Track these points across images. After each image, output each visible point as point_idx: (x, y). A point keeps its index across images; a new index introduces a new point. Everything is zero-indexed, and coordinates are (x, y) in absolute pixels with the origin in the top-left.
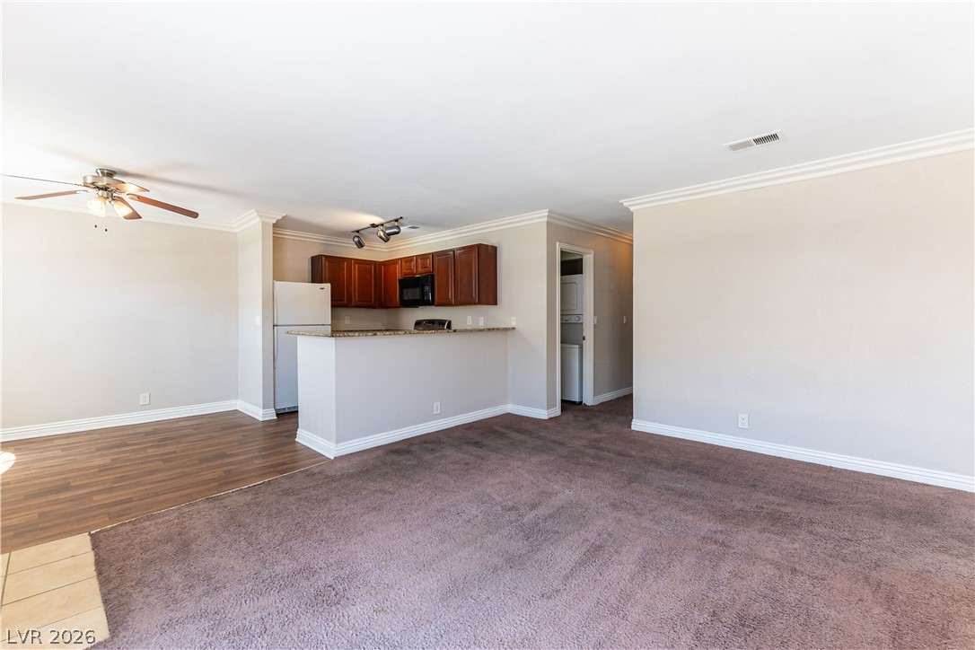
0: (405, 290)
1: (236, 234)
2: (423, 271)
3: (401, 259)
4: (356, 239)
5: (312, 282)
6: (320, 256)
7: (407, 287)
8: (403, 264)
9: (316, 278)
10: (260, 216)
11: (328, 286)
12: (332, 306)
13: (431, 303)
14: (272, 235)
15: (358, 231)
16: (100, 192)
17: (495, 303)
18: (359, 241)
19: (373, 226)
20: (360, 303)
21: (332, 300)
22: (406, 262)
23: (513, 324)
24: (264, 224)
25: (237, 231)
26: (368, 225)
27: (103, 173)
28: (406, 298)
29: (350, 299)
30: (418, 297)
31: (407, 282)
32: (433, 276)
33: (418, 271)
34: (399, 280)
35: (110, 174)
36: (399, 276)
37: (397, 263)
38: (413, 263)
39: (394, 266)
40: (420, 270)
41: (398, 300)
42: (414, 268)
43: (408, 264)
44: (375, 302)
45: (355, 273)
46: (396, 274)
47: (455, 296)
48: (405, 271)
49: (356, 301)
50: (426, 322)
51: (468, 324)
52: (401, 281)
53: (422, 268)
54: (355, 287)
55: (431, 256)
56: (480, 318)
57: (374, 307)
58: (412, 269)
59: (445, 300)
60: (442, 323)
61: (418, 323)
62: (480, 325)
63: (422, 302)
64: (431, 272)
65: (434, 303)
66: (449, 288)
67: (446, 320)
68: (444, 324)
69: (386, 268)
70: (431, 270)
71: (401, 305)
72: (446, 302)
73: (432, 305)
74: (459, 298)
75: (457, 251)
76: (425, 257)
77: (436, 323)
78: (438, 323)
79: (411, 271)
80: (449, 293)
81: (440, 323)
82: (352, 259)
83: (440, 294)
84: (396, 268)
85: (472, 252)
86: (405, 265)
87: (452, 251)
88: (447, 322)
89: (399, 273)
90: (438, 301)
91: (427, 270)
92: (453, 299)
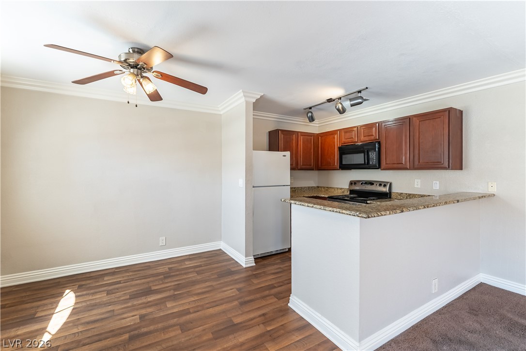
0: (344, 156)
1: (221, 115)
3: (340, 130)
4: (310, 114)
6: (277, 131)
7: (347, 153)
8: (343, 134)
9: (273, 146)
10: (245, 96)
13: (378, 166)
14: (252, 116)
15: (310, 108)
16: (132, 70)
17: (461, 169)
18: (311, 116)
19: (330, 100)
20: (304, 167)
22: (346, 132)
23: (492, 189)
24: (247, 102)
25: (222, 113)
26: (325, 100)
27: (134, 51)
28: (344, 163)
30: (362, 162)
31: (344, 150)
32: (379, 143)
33: (360, 140)
34: (339, 148)
35: (141, 51)
36: (337, 144)
37: (337, 134)
38: (354, 134)
39: (332, 136)
40: (362, 138)
41: (337, 164)
42: (355, 137)
43: (348, 134)
44: (313, 165)
45: (301, 143)
46: (334, 143)
47: (411, 160)
48: (343, 140)
49: (300, 164)
50: (363, 183)
51: (416, 186)
52: (340, 149)
53: (364, 136)
54: (300, 154)
55: (377, 125)
56: (434, 182)
57: (312, 169)
58: (352, 138)
59: (396, 165)
60: (383, 185)
61: (352, 183)
62: (434, 188)
63: (366, 166)
64: (377, 139)
65: (380, 167)
66: (402, 154)
67: (388, 182)
68: (385, 186)
69: (323, 138)
70: (378, 138)
71: (340, 168)
72: (398, 167)
73: (378, 169)
74: (416, 163)
75: (414, 118)
76: (369, 126)
77: (375, 184)
78: (378, 185)
79: (352, 139)
80: (402, 159)
81: (380, 185)
82: (298, 132)
83: (388, 160)
84: (334, 138)
85: (440, 118)
86: (345, 135)
87: (407, 118)
88: (389, 184)
89: (337, 141)
90: (386, 165)
91: (373, 138)
92: (408, 164)
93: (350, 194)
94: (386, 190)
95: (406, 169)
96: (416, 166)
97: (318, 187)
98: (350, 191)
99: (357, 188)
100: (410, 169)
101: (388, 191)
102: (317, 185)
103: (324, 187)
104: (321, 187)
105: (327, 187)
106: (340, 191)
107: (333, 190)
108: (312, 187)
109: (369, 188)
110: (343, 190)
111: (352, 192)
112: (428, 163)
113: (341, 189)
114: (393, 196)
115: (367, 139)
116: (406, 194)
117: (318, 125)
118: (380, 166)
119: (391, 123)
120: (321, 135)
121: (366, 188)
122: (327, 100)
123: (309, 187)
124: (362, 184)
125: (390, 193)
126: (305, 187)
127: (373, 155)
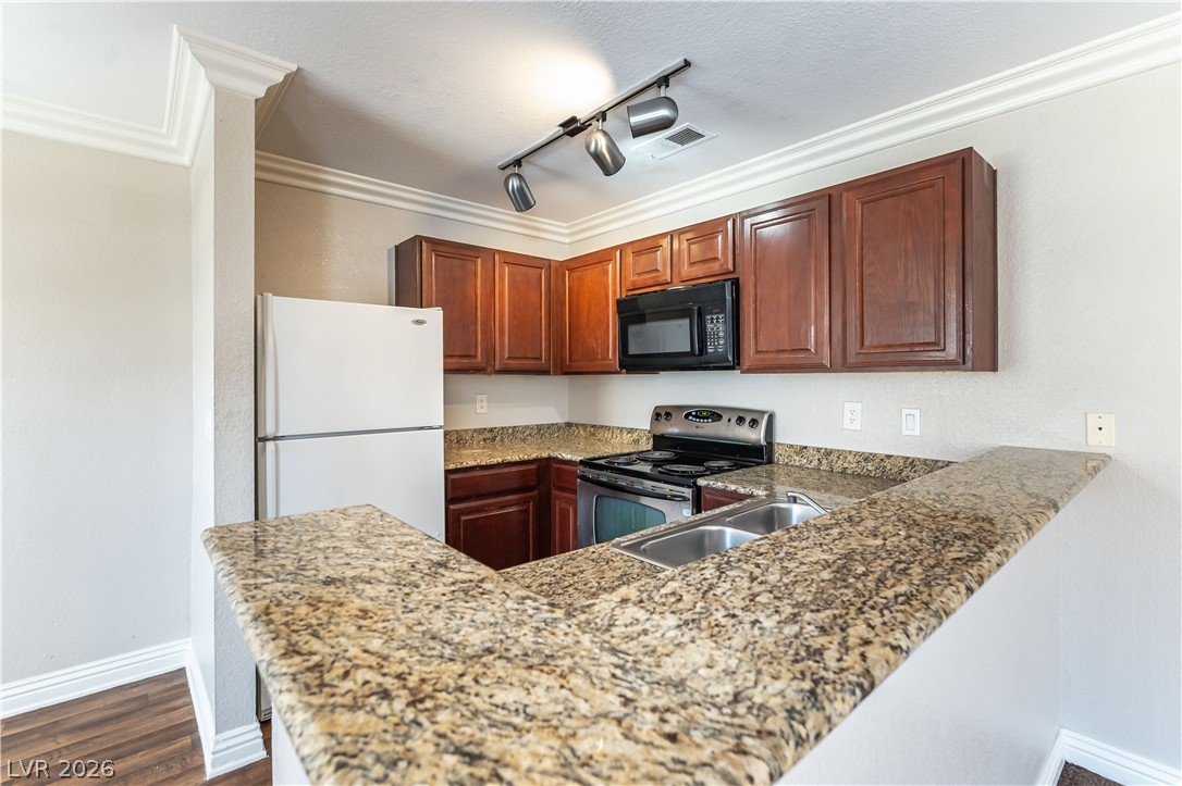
0: (632, 329)
2: (698, 271)
3: (621, 248)
4: (514, 183)
5: (398, 304)
6: (418, 240)
7: (641, 319)
8: (630, 258)
9: (406, 292)
11: (434, 316)
12: (447, 371)
13: (733, 361)
15: (518, 162)
17: (994, 368)
18: (521, 190)
19: (572, 127)
20: (513, 362)
21: (446, 356)
22: (637, 253)
23: (1098, 442)
26: (556, 130)
28: (633, 350)
29: (490, 353)
30: (683, 345)
31: (633, 311)
32: (736, 283)
33: (681, 270)
34: (619, 303)
36: (614, 292)
37: (612, 259)
38: (661, 256)
39: (598, 269)
40: (686, 270)
41: (613, 355)
42: (664, 265)
43: (644, 259)
44: (548, 359)
45: (504, 287)
46: (606, 287)
47: (834, 339)
48: (632, 278)
49: (502, 357)
50: (690, 414)
51: (847, 425)
52: (621, 305)
53: (692, 264)
54: (502, 322)
55: (730, 224)
56: (905, 412)
57: (546, 372)
58: (657, 270)
59: (787, 355)
60: (748, 420)
61: (662, 414)
62: (905, 432)
63: (695, 360)
64: (730, 272)
65: (739, 364)
66: (807, 317)
67: (763, 413)
68: (754, 423)
69: (575, 275)
70: (730, 267)
71: (621, 367)
72: (793, 361)
73: (732, 368)
74: (853, 347)
75: (845, 195)
76: (705, 232)
77: (725, 418)
78: (734, 420)
79: (655, 274)
80: (807, 333)
81: (741, 420)
82: (494, 252)
83: (761, 338)
84: (606, 272)
85: (933, 186)
86: (634, 264)
87: (824, 195)
88: (766, 417)
89: (614, 284)
90: (758, 356)
91: (715, 267)
92: (826, 350)
93: (656, 448)
94: (756, 435)
95: (818, 368)
96: (852, 359)
97: (569, 425)
98: (655, 437)
99: (673, 429)
100: (830, 369)
101: (763, 442)
102: (567, 421)
103: (585, 426)
104: (577, 425)
105: (593, 426)
106: (627, 437)
107: (608, 435)
108: (549, 426)
109: (709, 430)
110: (635, 436)
111: (660, 441)
112: (889, 346)
113: (631, 431)
114: (780, 455)
115: (700, 274)
116: (818, 450)
117: (567, 240)
118: (739, 359)
119: (774, 215)
120: (572, 265)
121: (700, 432)
122: (563, 125)
123: (539, 428)
124: (687, 416)
125: (770, 444)
126: (527, 427)
127: (718, 327)
